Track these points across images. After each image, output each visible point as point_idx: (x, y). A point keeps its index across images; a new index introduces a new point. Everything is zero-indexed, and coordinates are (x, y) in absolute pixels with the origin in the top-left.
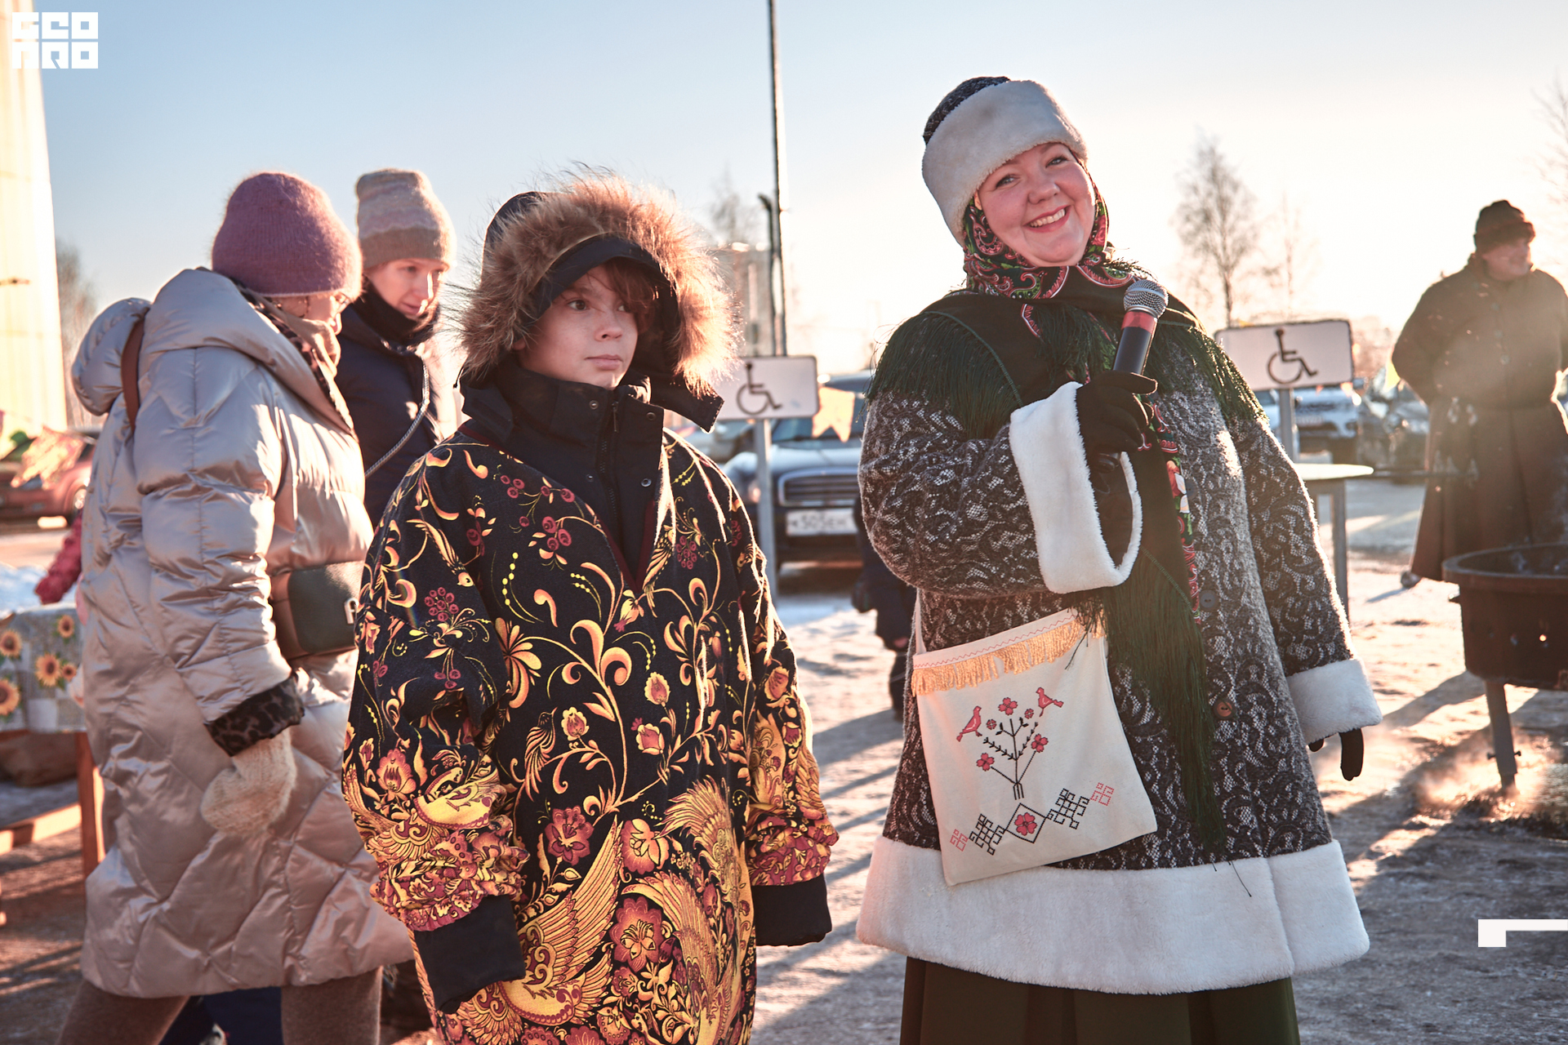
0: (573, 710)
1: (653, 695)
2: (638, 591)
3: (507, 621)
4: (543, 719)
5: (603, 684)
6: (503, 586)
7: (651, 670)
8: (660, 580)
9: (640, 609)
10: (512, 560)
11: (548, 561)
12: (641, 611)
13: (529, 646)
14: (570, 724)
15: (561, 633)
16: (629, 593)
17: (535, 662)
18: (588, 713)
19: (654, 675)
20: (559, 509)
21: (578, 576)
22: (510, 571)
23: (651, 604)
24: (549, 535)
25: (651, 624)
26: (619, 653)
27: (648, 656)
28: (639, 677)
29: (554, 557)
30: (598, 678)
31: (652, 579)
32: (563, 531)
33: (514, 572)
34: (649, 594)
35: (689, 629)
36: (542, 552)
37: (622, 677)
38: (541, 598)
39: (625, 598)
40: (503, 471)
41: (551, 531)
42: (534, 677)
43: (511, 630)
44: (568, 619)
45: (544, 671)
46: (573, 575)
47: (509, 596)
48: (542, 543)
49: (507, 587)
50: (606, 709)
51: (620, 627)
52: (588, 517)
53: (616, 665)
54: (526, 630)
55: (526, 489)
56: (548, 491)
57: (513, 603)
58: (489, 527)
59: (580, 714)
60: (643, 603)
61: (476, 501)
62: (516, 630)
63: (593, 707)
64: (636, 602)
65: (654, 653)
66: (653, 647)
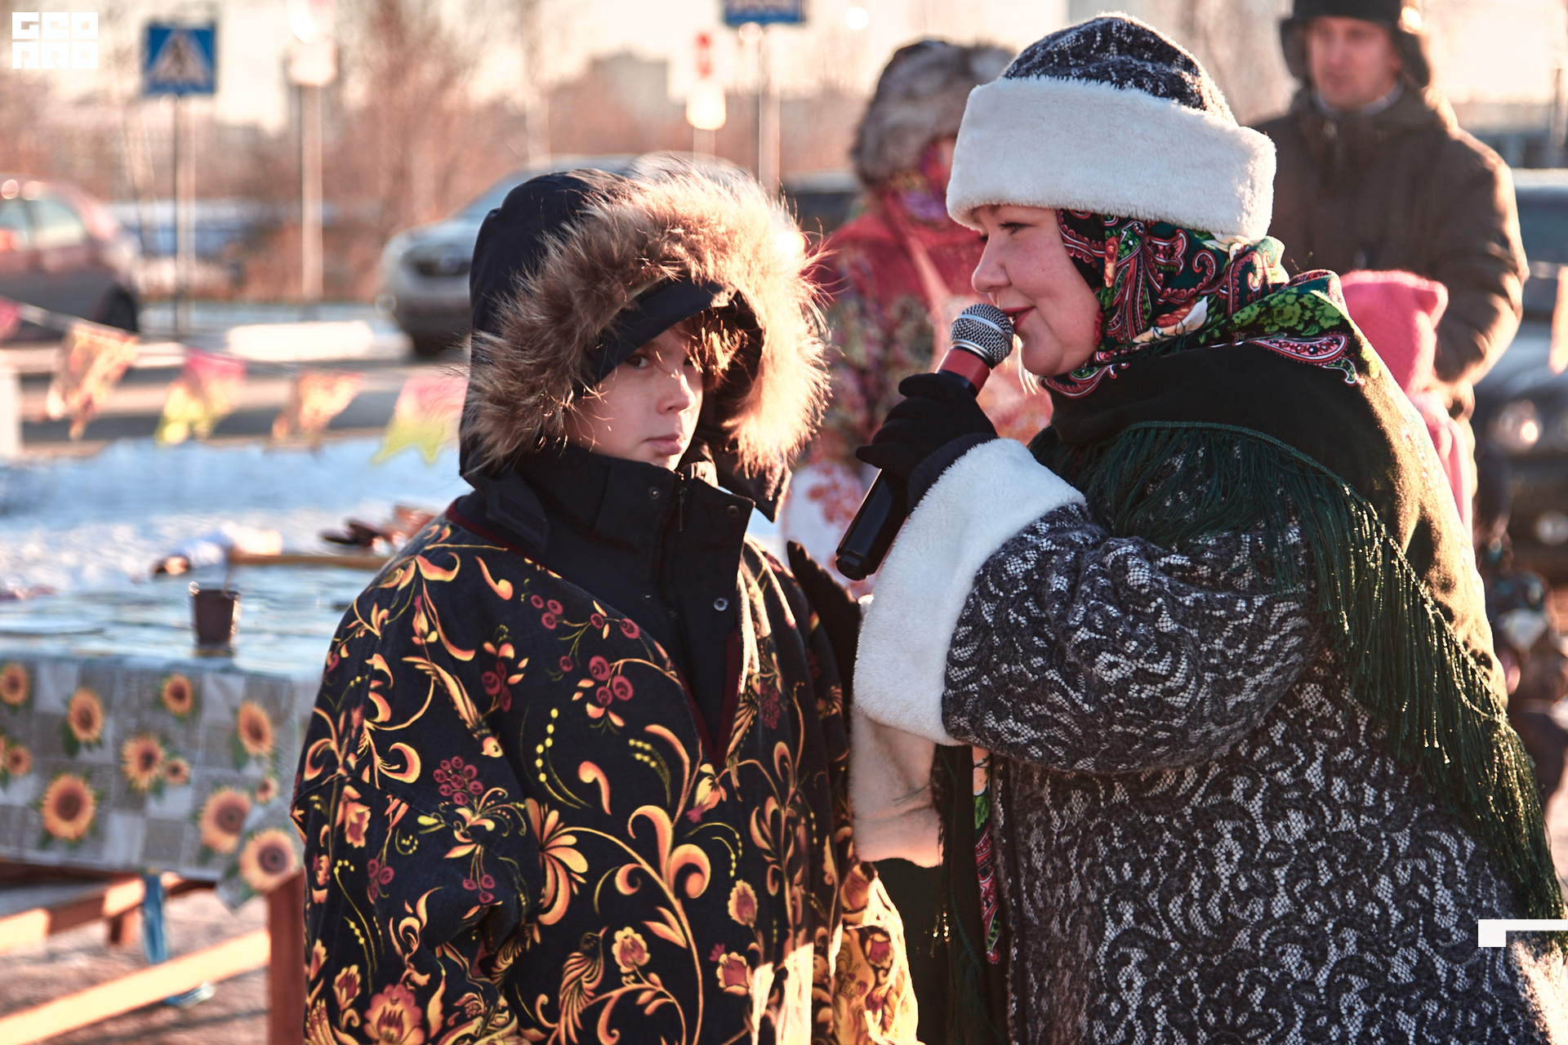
0: (629, 931)
1: (739, 911)
2: (719, 766)
3: (540, 803)
4: (587, 942)
5: (671, 896)
6: (536, 756)
7: (737, 878)
8: (744, 751)
9: (722, 790)
10: (550, 720)
11: (597, 721)
12: (722, 793)
13: (572, 840)
14: (624, 951)
15: (615, 824)
16: (707, 768)
17: (578, 863)
18: (648, 935)
19: (740, 884)
20: (616, 647)
21: (640, 744)
22: (547, 735)
23: (736, 783)
24: (598, 684)
25: (734, 811)
26: (693, 852)
27: (733, 857)
28: (720, 886)
29: (606, 715)
30: (664, 886)
31: (737, 747)
32: (620, 679)
33: (553, 736)
34: (732, 769)
35: (776, 814)
36: (591, 709)
37: (697, 886)
38: (589, 773)
39: (702, 775)
40: (532, 589)
41: (601, 677)
42: (578, 883)
43: (546, 816)
44: (625, 800)
45: (591, 875)
46: (632, 742)
47: (544, 769)
48: (590, 696)
49: (542, 756)
50: (675, 930)
51: (694, 816)
52: (659, 660)
53: (688, 869)
54: (567, 818)
55: (565, 615)
56: (601, 621)
57: (549, 779)
58: (519, 671)
59: (638, 937)
60: (726, 782)
61: (502, 633)
62: (554, 816)
63: (658, 927)
64: (717, 780)
65: (740, 852)
66: (740, 844)
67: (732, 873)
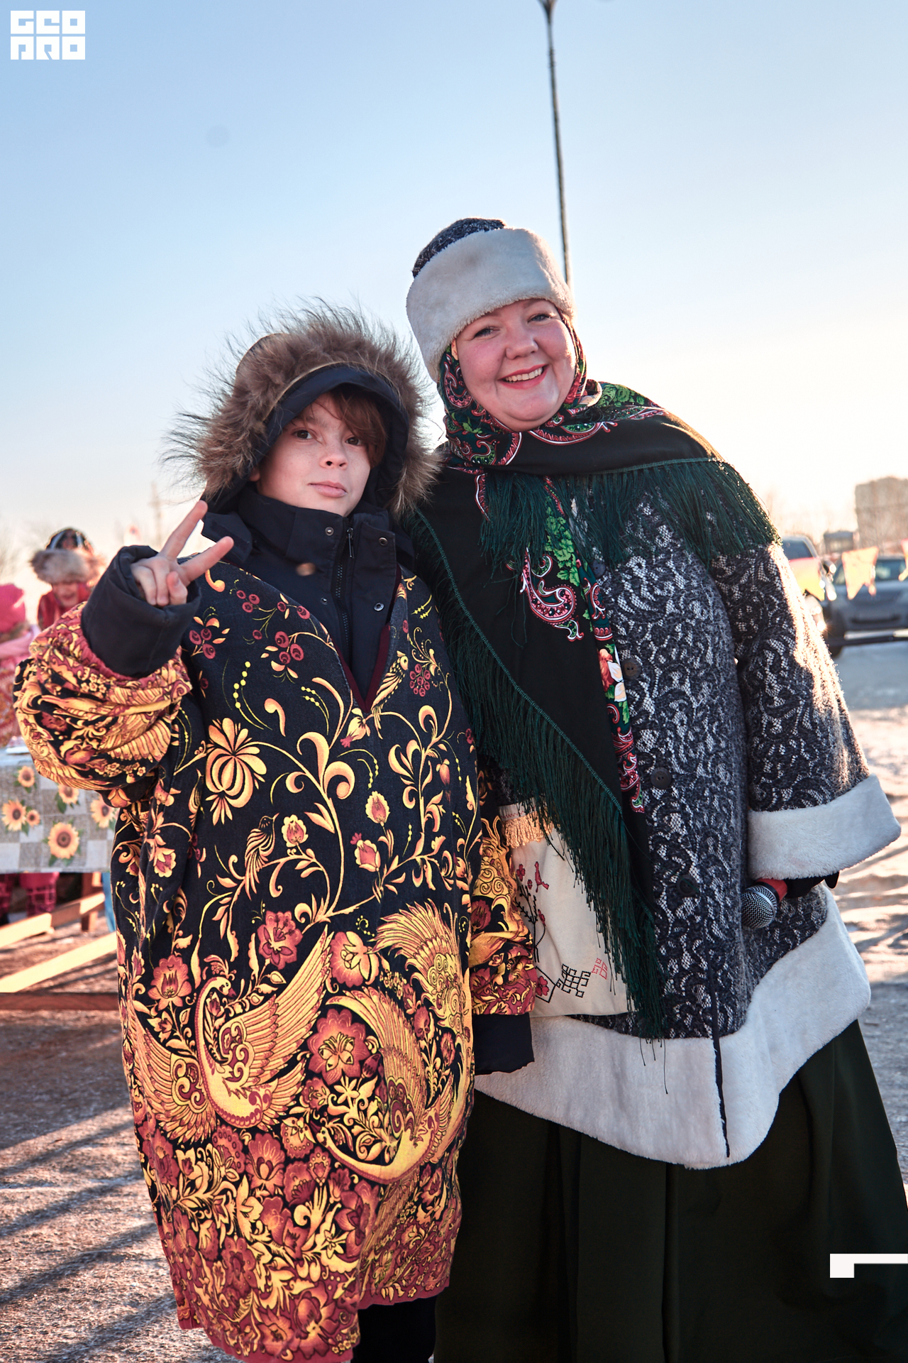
0: (294, 817)
1: (373, 813)
2: (366, 711)
3: (235, 722)
4: (264, 822)
5: (325, 796)
6: (234, 690)
7: (373, 789)
8: (388, 704)
9: (367, 728)
10: (245, 668)
11: (279, 673)
12: (367, 730)
13: (256, 751)
14: (290, 831)
15: (289, 743)
16: (357, 711)
17: (260, 767)
18: (308, 822)
19: (375, 794)
20: (294, 624)
21: (308, 690)
22: (242, 678)
23: (378, 725)
24: (281, 650)
25: (376, 745)
26: (342, 768)
27: (371, 775)
28: (360, 794)
29: (285, 670)
30: (321, 789)
31: (381, 702)
32: (297, 646)
33: (246, 679)
34: (376, 715)
35: (417, 754)
36: (274, 665)
37: (344, 791)
38: (271, 706)
39: (353, 716)
40: (239, 586)
41: (282, 646)
42: (259, 781)
43: (239, 732)
44: (296, 727)
45: (269, 777)
46: (303, 689)
47: (239, 700)
48: (274, 656)
49: (238, 691)
50: (327, 820)
51: (346, 743)
52: (322, 634)
53: (338, 779)
54: (254, 735)
55: (260, 605)
56: (284, 607)
57: (243, 707)
58: (222, 636)
59: (300, 823)
60: (371, 723)
61: (211, 611)
62: (244, 733)
63: (314, 817)
64: (364, 721)
65: (377, 773)
66: (377, 767)
67: (370, 786)
